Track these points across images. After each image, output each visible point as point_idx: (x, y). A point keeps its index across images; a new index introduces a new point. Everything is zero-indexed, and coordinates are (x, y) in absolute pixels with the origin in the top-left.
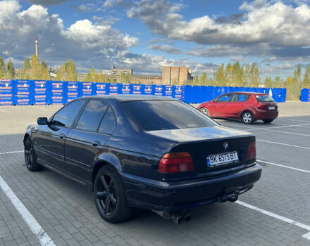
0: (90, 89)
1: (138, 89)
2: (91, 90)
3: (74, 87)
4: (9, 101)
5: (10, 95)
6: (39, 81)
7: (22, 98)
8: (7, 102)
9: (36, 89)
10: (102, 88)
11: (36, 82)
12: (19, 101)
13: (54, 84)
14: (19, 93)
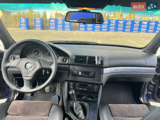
2: (138, 25)
4: (99, 29)
5: (99, 27)
6: (112, 20)
7: (104, 28)
8: (98, 30)
9: (111, 24)
10: (145, 24)
11: (111, 21)
12: (103, 29)
13: (119, 21)
14: (103, 26)
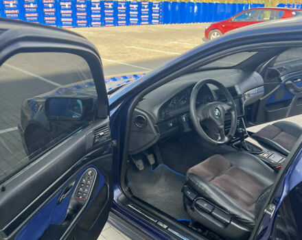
0: (52, 8)
1: (110, 7)
2: (53, 10)
3: (32, 5)
10: (67, 7)
